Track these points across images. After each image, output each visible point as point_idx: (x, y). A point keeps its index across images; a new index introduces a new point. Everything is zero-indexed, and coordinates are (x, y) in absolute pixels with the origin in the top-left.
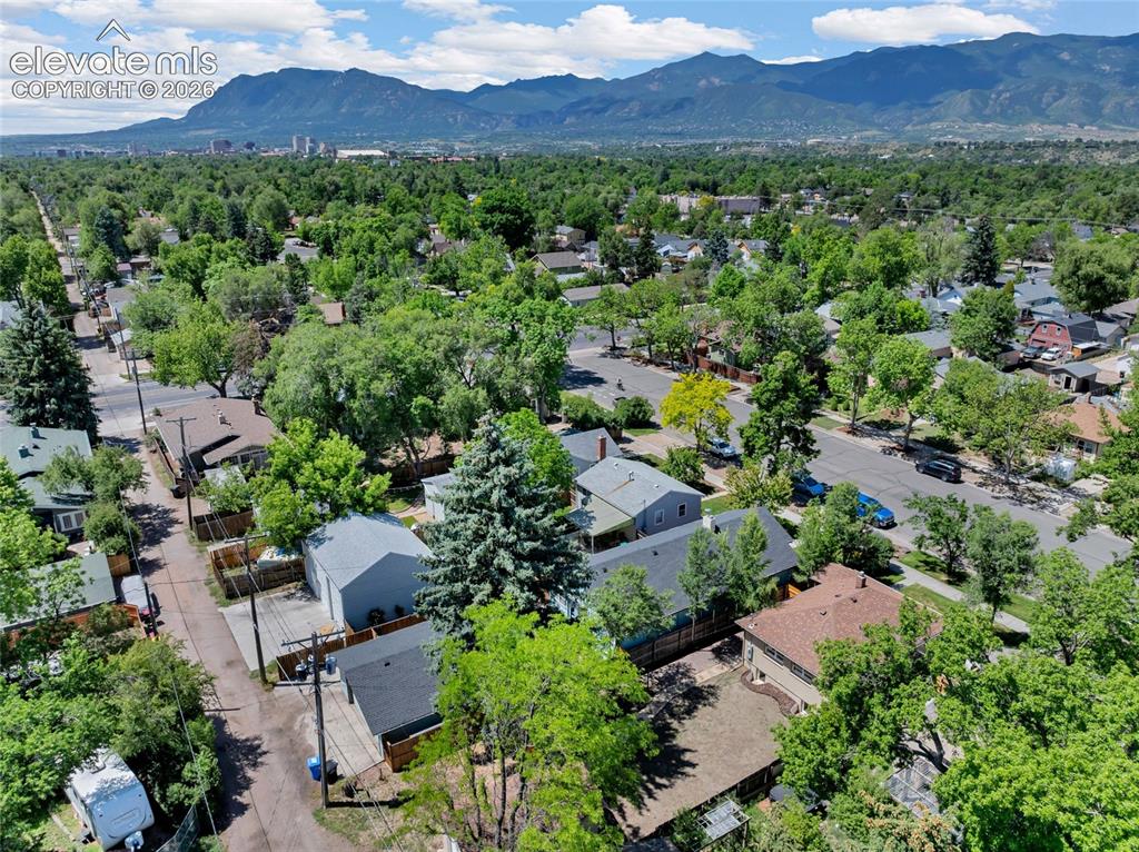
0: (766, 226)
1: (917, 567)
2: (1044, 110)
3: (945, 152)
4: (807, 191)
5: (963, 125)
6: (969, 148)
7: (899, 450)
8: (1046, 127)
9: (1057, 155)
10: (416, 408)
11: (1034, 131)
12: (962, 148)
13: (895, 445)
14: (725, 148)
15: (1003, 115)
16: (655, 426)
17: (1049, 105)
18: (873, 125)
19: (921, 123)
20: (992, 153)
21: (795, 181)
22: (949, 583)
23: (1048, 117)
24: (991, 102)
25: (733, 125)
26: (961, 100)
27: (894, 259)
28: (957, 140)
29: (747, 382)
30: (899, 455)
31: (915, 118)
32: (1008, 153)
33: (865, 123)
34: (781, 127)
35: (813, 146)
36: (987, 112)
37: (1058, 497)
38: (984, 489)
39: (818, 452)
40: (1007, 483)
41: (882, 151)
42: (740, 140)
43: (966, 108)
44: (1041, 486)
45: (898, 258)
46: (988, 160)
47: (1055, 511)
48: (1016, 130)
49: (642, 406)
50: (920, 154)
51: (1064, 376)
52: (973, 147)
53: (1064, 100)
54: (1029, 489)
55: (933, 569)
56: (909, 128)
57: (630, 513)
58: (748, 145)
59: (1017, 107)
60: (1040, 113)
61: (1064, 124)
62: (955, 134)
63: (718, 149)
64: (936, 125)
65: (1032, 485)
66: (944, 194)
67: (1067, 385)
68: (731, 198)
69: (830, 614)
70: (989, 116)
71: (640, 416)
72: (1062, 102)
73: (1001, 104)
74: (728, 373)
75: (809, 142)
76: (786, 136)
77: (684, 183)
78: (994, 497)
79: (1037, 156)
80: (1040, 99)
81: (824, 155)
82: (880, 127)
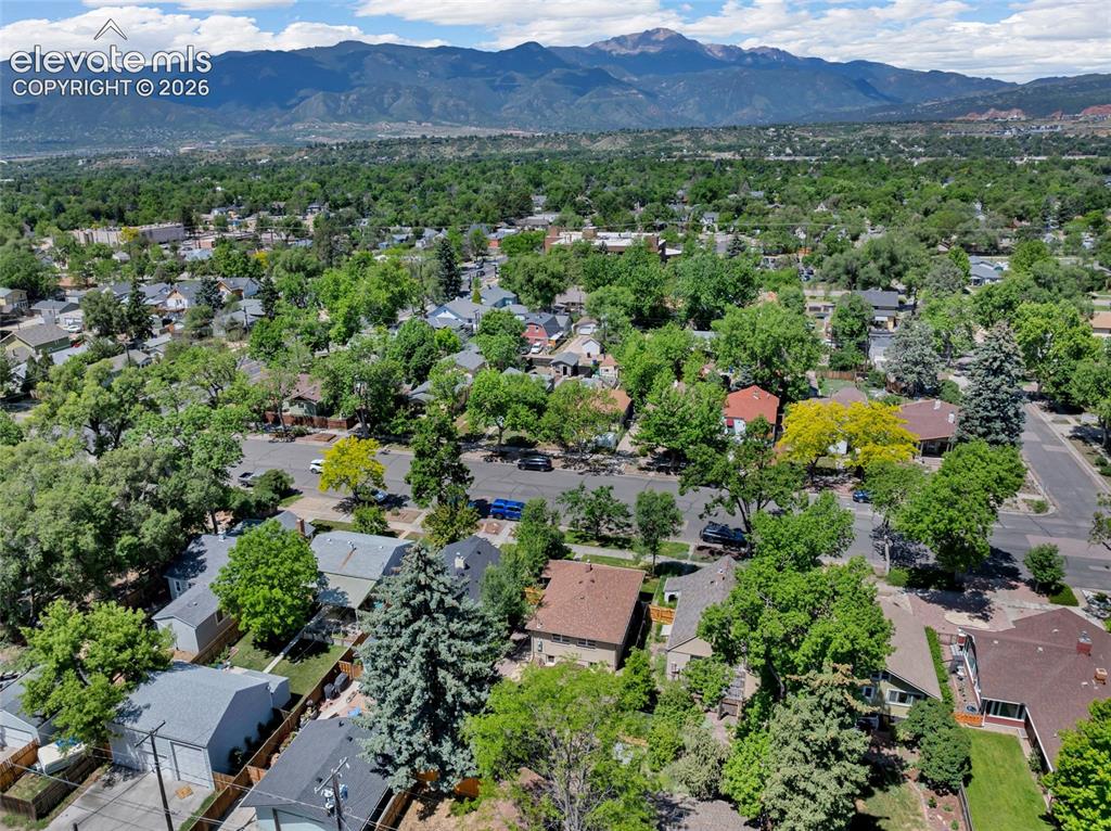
0: (235, 262)
1: (576, 542)
2: (387, 109)
3: (318, 154)
4: (221, 209)
5: (322, 125)
6: (338, 149)
7: (497, 456)
8: (392, 124)
9: (412, 151)
10: (121, 550)
11: (384, 130)
12: (332, 149)
13: (490, 453)
14: (89, 161)
15: (354, 114)
16: (295, 492)
17: (390, 105)
18: (238, 127)
19: (284, 124)
20: (359, 152)
21: (205, 200)
22: (603, 546)
23: (391, 116)
24: (342, 103)
25: (87, 134)
26: (316, 102)
27: (397, 290)
28: (324, 140)
29: (337, 427)
30: (499, 460)
31: (277, 120)
32: (372, 151)
33: (231, 126)
34: (143, 135)
35: (187, 155)
36: (340, 112)
37: (615, 461)
38: (568, 470)
39: (473, 478)
40: (583, 461)
41: (259, 156)
42: (105, 151)
43: (322, 109)
44: (600, 456)
45: (399, 288)
46: (357, 158)
47: (620, 472)
48: (368, 128)
49: (281, 477)
50: (295, 156)
51: (562, 366)
52: (341, 148)
53: (402, 99)
54: (596, 461)
55: (586, 541)
56: (273, 129)
57: (373, 577)
58: (116, 156)
59: (365, 107)
60: (385, 113)
61: (406, 121)
62: (318, 134)
63: (80, 163)
64: (298, 126)
65: (595, 457)
66: (359, 204)
67: (565, 373)
68: (154, 227)
69: (587, 597)
70: (343, 116)
71: (283, 487)
72: (399, 102)
73: (350, 105)
74: (315, 423)
75: (182, 150)
76: (150, 143)
77: (83, 214)
78: (581, 474)
79: (396, 153)
80: (382, 100)
81: (203, 163)
82: (245, 130)
